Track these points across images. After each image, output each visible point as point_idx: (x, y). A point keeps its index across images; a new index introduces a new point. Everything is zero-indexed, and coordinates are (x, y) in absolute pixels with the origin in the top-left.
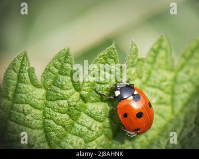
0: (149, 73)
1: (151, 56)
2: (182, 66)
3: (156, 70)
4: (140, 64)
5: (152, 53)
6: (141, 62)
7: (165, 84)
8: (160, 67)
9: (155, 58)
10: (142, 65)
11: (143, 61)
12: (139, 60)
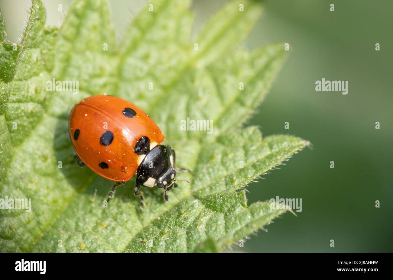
0: (67, 60)
1: (71, 24)
2: (134, 46)
3: (82, 53)
4: (48, 41)
5: (73, 18)
6: (50, 38)
7: (101, 81)
8: (88, 47)
9: (78, 28)
10: (53, 44)
11: (55, 35)
12: (47, 33)
